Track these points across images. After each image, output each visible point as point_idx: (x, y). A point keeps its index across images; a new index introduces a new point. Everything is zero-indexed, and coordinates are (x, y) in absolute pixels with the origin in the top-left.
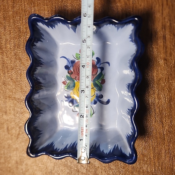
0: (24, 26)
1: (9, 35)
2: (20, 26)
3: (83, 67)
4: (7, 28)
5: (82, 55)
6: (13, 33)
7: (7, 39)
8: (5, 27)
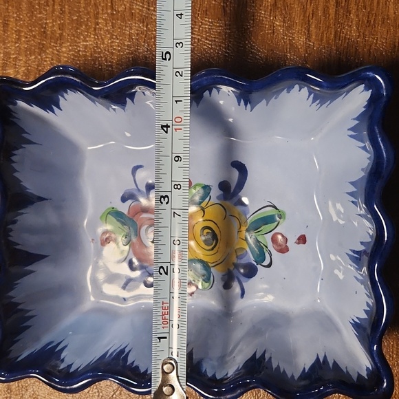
0: (56, 21)
1: (16, 43)
2: (46, 20)
3: (165, 129)
4: (12, 24)
5: (162, 95)
6: (27, 37)
7: (10, 54)
8: (8, 21)
